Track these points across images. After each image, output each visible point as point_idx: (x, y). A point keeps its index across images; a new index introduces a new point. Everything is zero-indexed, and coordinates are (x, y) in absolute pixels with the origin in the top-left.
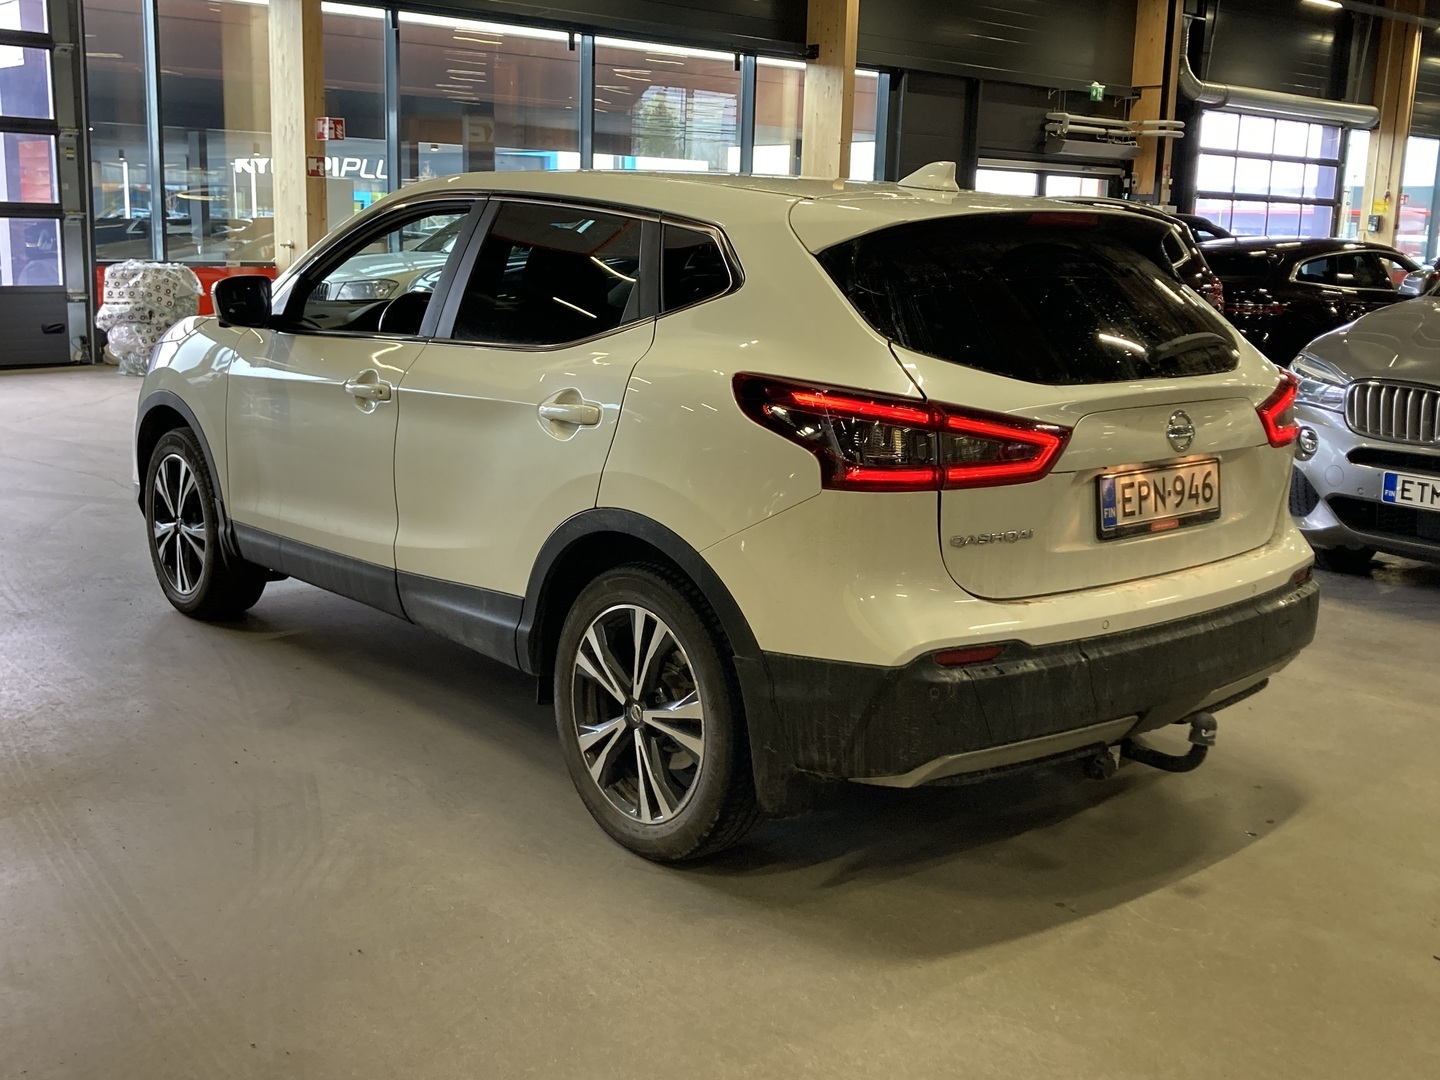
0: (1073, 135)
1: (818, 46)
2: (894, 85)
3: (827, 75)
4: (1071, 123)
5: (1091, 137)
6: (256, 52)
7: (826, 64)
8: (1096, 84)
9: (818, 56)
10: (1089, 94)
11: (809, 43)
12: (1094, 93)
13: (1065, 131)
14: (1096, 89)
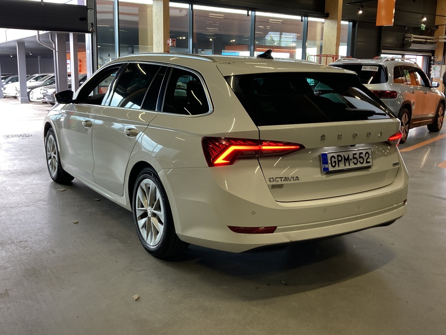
0: (414, 42)
1: (329, 13)
2: (354, 26)
3: (332, 22)
4: (414, 38)
5: (420, 43)
6: (149, 18)
7: (331, 19)
9: (328, 17)
10: (420, 28)
11: (325, 12)
12: (422, 28)
13: (412, 40)
14: (423, 26)
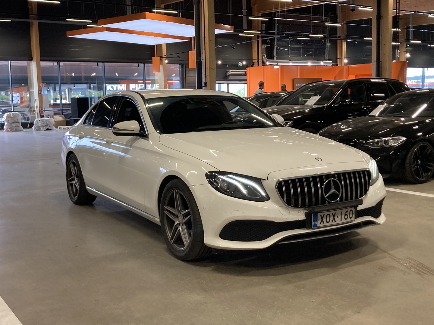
0: (232, 75)
2: (182, 67)
4: (231, 72)
5: (241, 75)
8: (240, 63)
10: (238, 65)
12: (239, 65)
13: (230, 74)
14: (240, 64)
